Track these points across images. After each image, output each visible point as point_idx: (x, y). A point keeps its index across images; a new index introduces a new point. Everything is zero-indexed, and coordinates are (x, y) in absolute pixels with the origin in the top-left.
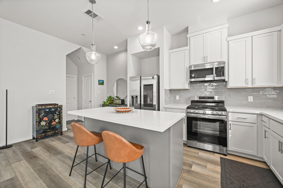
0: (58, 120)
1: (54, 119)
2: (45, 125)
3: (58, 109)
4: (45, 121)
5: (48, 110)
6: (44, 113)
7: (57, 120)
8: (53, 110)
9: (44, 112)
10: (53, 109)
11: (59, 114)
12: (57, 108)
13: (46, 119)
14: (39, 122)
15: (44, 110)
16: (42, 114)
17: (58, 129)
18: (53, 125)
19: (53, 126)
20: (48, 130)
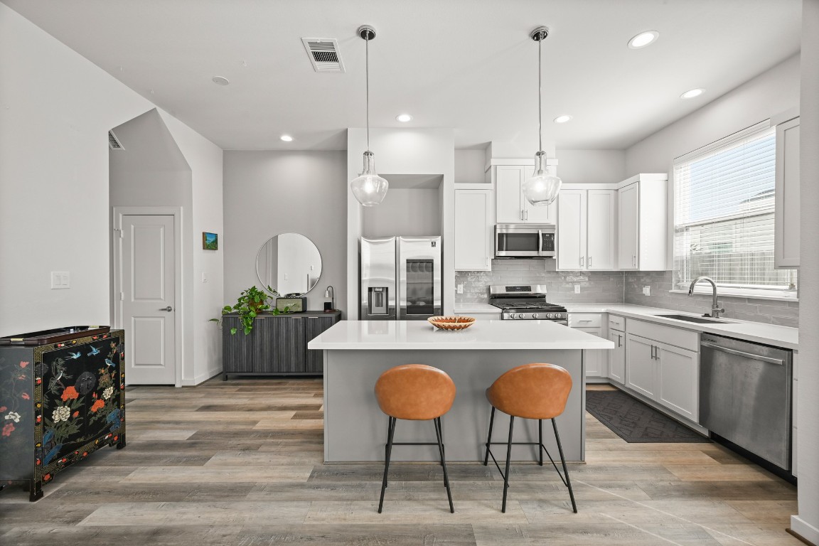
0: (112, 391)
1: (98, 389)
2: (69, 419)
3: (113, 345)
4: (69, 402)
5: (79, 355)
6: (64, 372)
7: (108, 393)
8: (95, 351)
9: (63, 366)
10: (94, 349)
11: (114, 365)
12: (108, 342)
13: (70, 393)
14: (48, 414)
15: (64, 359)
16: (56, 373)
17: (111, 424)
18: (96, 413)
19: (94, 418)
20: (78, 440)
